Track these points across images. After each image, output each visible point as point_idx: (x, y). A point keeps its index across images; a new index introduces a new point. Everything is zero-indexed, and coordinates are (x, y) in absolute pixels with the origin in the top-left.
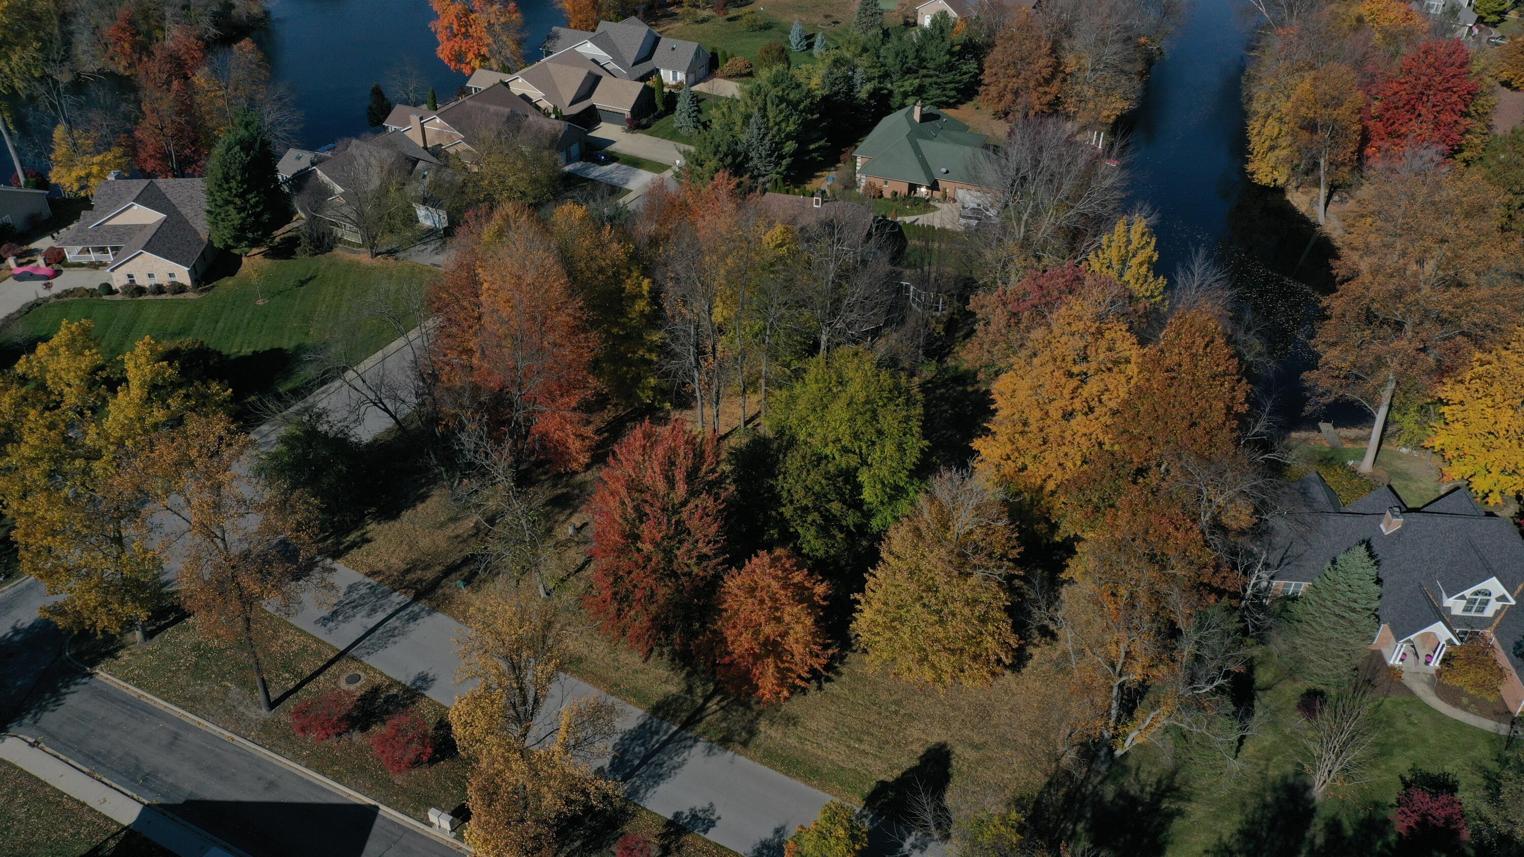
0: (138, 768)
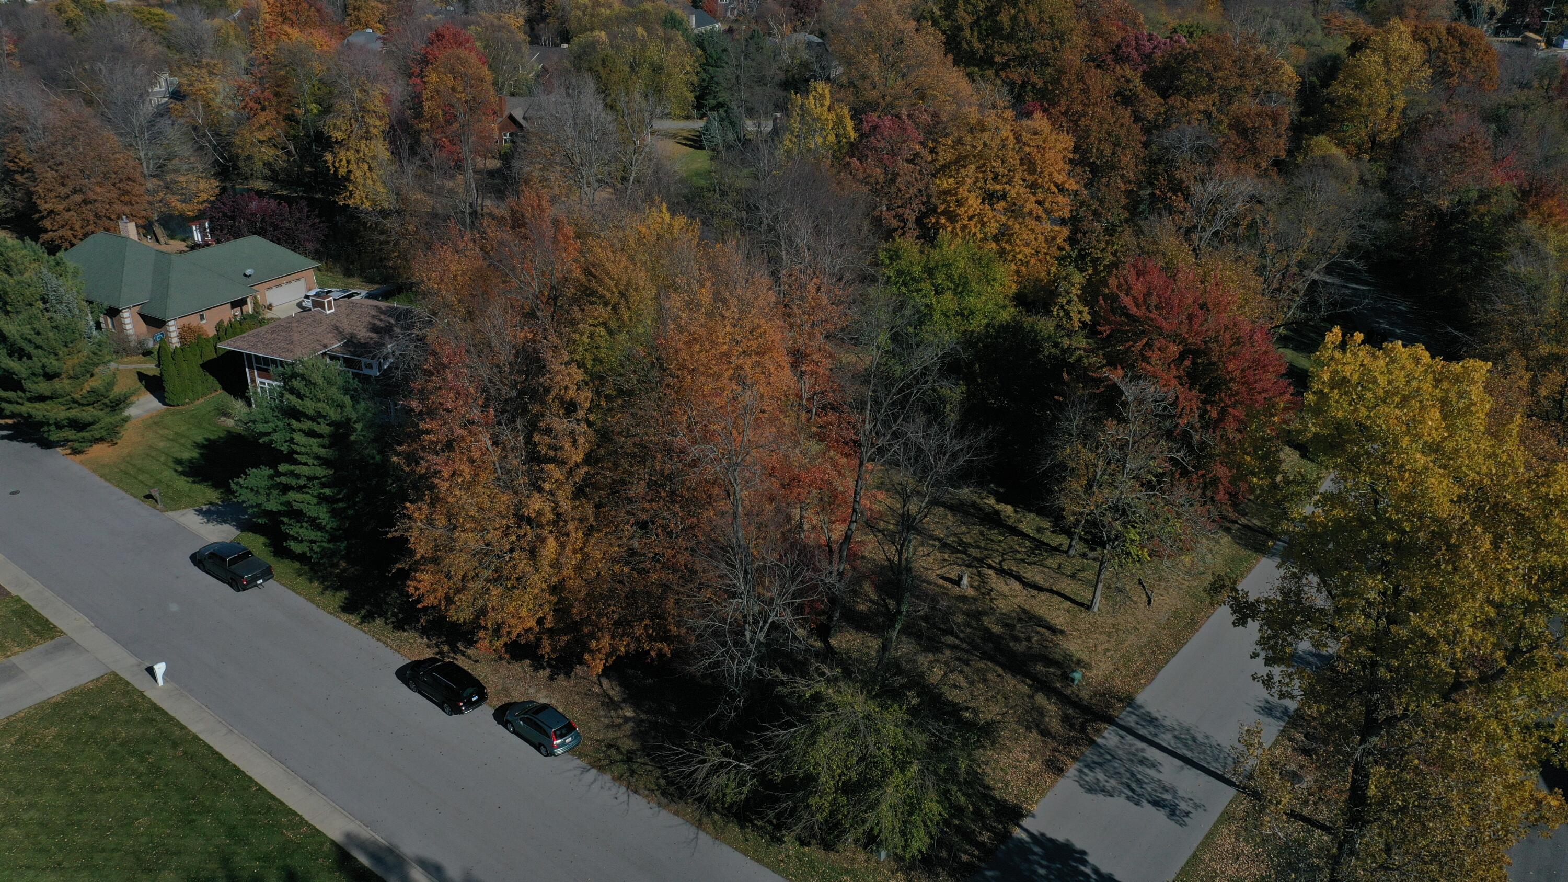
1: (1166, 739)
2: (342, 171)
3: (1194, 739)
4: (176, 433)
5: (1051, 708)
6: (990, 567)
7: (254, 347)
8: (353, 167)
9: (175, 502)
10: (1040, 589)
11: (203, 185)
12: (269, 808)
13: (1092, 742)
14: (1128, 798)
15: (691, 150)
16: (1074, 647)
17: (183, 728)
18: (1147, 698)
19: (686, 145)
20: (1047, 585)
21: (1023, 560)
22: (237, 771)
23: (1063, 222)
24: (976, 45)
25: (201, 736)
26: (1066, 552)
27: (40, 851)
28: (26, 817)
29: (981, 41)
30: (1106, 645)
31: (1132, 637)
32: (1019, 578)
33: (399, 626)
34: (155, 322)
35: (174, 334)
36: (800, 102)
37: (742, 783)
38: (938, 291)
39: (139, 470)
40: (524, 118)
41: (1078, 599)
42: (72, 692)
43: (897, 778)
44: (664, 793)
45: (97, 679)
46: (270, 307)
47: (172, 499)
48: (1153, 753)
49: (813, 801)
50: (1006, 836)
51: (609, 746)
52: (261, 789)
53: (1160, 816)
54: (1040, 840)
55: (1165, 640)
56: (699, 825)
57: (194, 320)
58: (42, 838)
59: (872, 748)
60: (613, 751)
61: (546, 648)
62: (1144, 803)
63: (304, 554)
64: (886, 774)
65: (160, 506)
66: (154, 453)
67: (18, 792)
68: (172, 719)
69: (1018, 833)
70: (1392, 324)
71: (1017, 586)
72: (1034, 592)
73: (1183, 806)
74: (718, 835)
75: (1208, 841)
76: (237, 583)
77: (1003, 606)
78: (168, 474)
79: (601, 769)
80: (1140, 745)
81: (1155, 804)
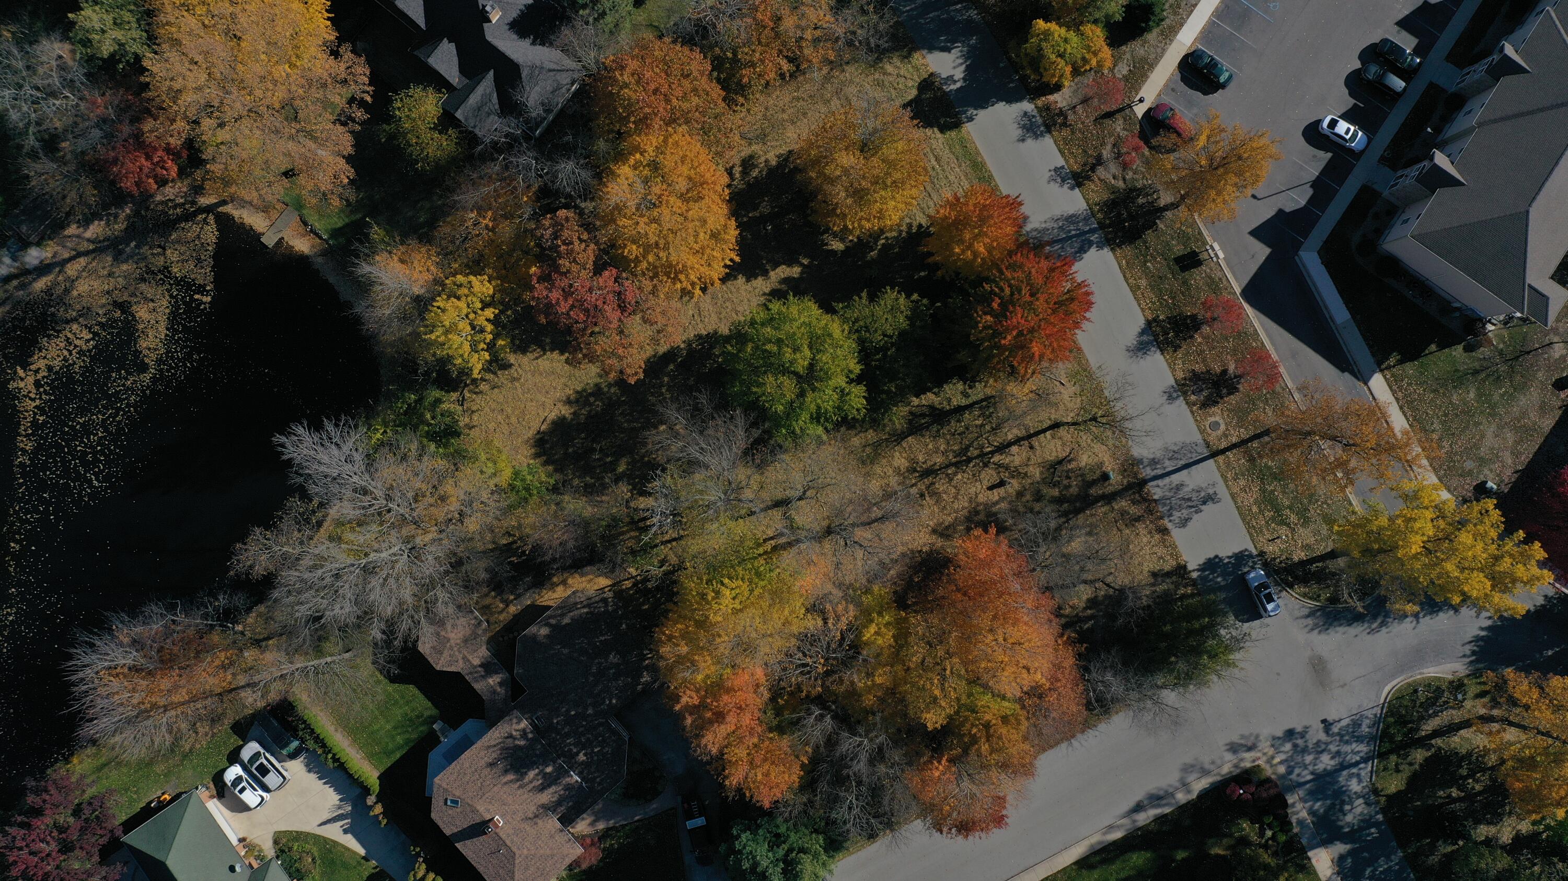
1: (1169, 466)
3: (1174, 453)
5: (1122, 504)
10: (1027, 439)
13: (1156, 500)
14: (1196, 512)
16: (1084, 460)
18: (1139, 451)
20: (1025, 433)
21: (994, 430)
30: (1088, 439)
32: (1012, 444)
48: (1176, 478)
50: (1194, 583)
53: (1208, 508)
54: (1202, 569)
62: (1203, 507)
69: (1195, 575)
71: (1017, 449)
72: (1028, 443)
73: (1211, 491)
75: (1233, 496)
77: (1035, 474)
80: (1167, 480)
81: (1204, 503)
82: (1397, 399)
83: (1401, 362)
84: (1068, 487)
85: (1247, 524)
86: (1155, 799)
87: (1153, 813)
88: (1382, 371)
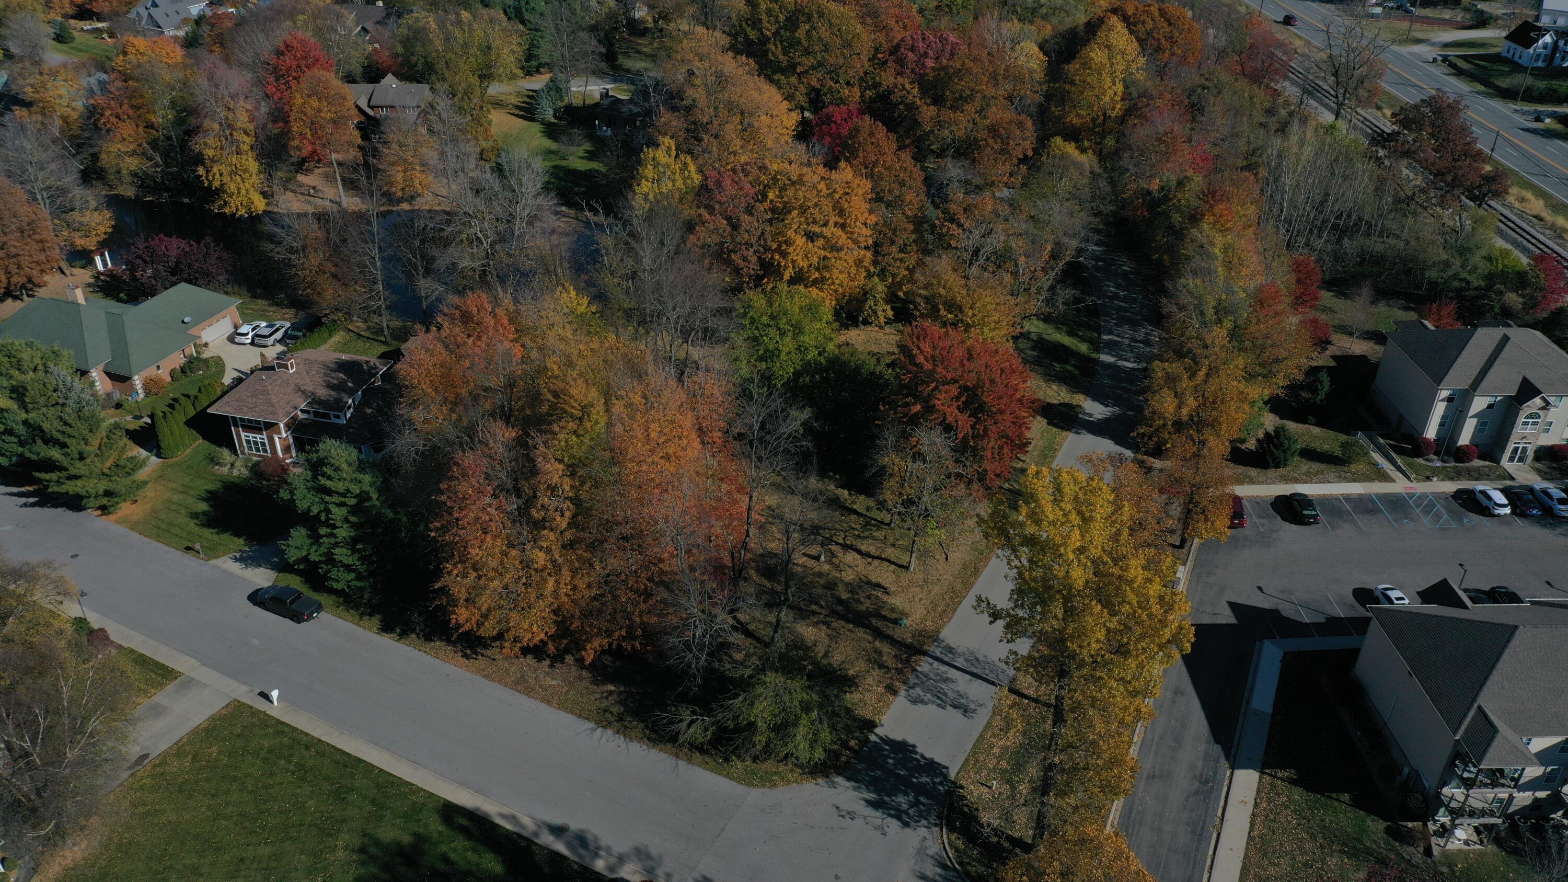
0: (1197, 793)
1: (960, 662)
2: (216, 184)
3: (977, 660)
4: (184, 486)
5: (886, 649)
6: (837, 544)
7: (239, 410)
8: (226, 179)
9: (212, 552)
10: (873, 557)
11: (97, 218)
12: (393, 783)
13: (915, 670)
14: (939, 705)
15: (526, 123)
16: (897, 601)
17: (307, 734)
18: (949, 634)
19: (517, 116)
20: (877, 554)
21: (859, 536)
22: (360, 760)
23: (867, 248)
24: (781, 57)
25: (323, 739)
26: (889, 525)
27: (250, 833)
28: (228, 811)
29: (785, 53)
30: (920, 596)
31: (937, 587)
32: (859, 552)
33: (428, 638)
34: (119, 378)
35: (139, 387)
36: (651, 156)
37: (706, 729)
38: (783, 334)
39: (168, 523)
40: (369, 106)
41: (899, 562)
42: (213, 718)
43: (804, 721)
44: (649, 739)
45: (227, 706)
46: (206, 345)
47: (210, 549)
48: (952, 673)
49: (756, 739)
50: (866, 743)
51: (605, 711)
52: (381, 770)
53: (957, 714)
54: (886, 741)
55: (959, 587)
56: (677, 756)
57: (151, 372)
58: (247, 824)
59: (788, 704)
60: (608, 715)
61: (551, 648)
62: (948, 707)
63: (343, 590)
64: (798, 718)
65: (202, 556)
66: (174, 507)
67: (213, 796)
68: (296, 729)
69: (873, 738)
70: (1118, 287)
71: (857, 556)
72: (870, 560)
73: (972, 706)
74: (690, 761)
75: (988, 726)
76: (297, 617)
77: (849, 576)
78: (192, 526)
79: (604, 727)
80: (945, 668)
81: (955, 707)
82: (1256, 805)
83: (1293, 782)
84: (858, 601)
85: (974, 752)
86: (581, 840)
87: (560, 847)
88: (1262, 773)
